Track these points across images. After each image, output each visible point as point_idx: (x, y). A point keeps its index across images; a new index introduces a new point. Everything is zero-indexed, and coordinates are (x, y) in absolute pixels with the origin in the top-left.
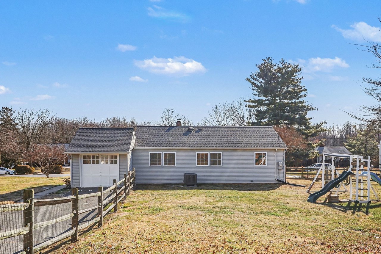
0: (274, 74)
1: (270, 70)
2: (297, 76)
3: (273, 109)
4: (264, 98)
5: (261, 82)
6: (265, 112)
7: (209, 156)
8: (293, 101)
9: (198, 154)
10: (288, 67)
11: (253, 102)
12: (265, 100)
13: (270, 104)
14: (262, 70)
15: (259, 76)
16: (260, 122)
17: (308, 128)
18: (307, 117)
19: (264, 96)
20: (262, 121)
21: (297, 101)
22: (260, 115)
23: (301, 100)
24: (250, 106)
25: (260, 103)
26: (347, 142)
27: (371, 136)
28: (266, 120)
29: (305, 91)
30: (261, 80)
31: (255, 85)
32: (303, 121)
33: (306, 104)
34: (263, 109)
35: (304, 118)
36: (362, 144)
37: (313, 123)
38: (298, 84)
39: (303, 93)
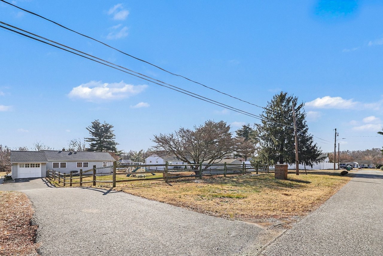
0: (101, 127)
1: (98, 125)
2: (111, 129)
3: (99, 143)
4: (95, 138)
5: (93, 130)
6: (96, 144)
7: (83, 164)
8: (109, 140)
9: (77, 163)
10: (107, 125)
11: (89, 139)
12: (96, 139)
13: (98, 140)
14: (94, 125)
15: (93, 127)
16: (93, 149)
17: (116, 152)
18: (116, 147)
19: (95, 137)
20: (94, 148)
21: (111, 140)
22: (93, 145)
23: (113, 140)
24: (87, 141)
25: (93, 140)
26: (130, 158)
27: (140, 156)
28: (96, 148)
29: (115, 136)
30: (94, 129)
31: (91, 131)
32: (114, 149)
33: (115, 142)
34: (95, 142)
35: (114, 148)
36: (137, 159)
37: (118, 150)
38: (112, 133)
39: (114, 137)
